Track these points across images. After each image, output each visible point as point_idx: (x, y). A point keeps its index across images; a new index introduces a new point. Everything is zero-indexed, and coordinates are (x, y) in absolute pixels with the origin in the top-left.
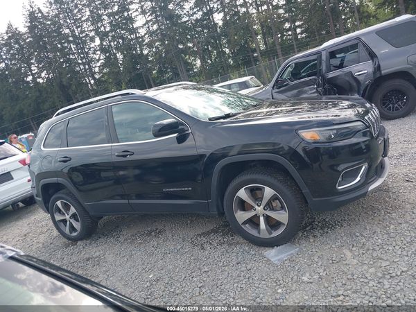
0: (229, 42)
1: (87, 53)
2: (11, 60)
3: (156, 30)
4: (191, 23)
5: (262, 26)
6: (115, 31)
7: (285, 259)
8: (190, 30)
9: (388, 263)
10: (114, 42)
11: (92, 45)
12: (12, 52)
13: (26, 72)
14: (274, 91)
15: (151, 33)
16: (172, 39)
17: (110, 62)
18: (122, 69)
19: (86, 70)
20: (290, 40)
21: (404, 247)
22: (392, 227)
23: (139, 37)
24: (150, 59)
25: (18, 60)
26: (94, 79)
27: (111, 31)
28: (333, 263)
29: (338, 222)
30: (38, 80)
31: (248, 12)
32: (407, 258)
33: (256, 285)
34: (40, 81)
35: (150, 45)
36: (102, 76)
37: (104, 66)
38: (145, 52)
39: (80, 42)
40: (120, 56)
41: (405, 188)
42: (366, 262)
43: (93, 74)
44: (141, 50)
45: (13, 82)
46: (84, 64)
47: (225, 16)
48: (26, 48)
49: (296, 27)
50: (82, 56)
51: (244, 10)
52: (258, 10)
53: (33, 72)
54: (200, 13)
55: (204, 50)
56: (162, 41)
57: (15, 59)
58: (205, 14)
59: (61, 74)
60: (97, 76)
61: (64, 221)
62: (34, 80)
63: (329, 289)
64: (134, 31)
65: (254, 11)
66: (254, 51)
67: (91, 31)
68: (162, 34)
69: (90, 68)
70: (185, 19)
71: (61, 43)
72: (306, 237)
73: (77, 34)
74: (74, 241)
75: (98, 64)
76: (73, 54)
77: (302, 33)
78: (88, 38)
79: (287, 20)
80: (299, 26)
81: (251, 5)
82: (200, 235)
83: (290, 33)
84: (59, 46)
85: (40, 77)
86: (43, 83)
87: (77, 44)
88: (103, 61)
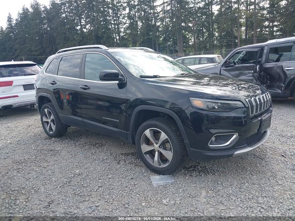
0: (218, 28)
1: (119, 17)
2: (70, 13)
3: (169, 10)
4: (195, 9)
5: (247, 20)
6: (140, 5)
7: (161, 184)
8: (193, 14)
9: (225, 208)
10: (138, 13)
11: (124, 13)
12: (71, 8)
13: (77, 23)
14: (222, 68)
15: (164, 11)
16: (178, 18)
17: (132, 26)
18: (139, 32)
19: (115, 29)
20: (266, 34)
21: (244, 200)
22: (247, 184)
23: (156, 13)
24: (160, 29)
25: (74, 14)
26: (119, 36)
27: (138, 5)
28: (189, 197)
29: (214, 171)
30: (84, 30)
31: (238, 8)
32: (240, 209)
33: (132, 196)
34: (85, 30)
35: (162, 20)
36: (125, 35)
37: (128, 28)
38: (158, 24)
39: (116, 9)
40: (140, 24)
41: (277, 160)
42: (211, 203)
43: (119, 32)
44: (155, 22)
45: (68, 28)
46: (115, 24)
47: (221, 8)
48: (80, 6)
49: (273, 26)
50: (115, 18)
51: (236, 6)
52: (247, 8)
53: (82, 24)
54: (203, 3)
55: (200, 30)
56: (172, 18)
57: (72, 13)
58: (206, 5)
59: (98, 28)
60: (122, 34)
61: (47, 123)
62: (81, 29)
63: (174, 213)
64: (153, 8)
65: (244, 8)
66: (236, 38)
67: (125, 3)
68: (172, 13)
69: (118, 28)
70: (191, 6)
71: (103, 7)
72: (185, 174)
73: (115, 3)
74: (51, 136)
75: (124, 26)
76: (110, 16)
77: (277, 32)
78: (122, 7)
79: (267, 19)
80: (276, 26)
81: (243, 3)
82: (122, 154)
83: (267, 29)
84: (102, 9)
85: (85, 28)
86: (86, 32)
87: (114, 10)
88: (128, 25)
